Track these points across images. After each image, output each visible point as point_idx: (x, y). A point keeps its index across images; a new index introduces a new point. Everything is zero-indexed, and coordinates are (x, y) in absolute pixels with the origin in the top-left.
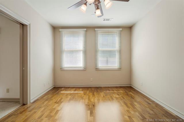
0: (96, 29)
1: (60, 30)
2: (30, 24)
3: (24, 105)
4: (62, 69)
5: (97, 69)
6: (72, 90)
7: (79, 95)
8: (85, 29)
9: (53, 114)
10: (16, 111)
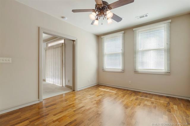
0: (134, 29)
1: (102, 37)
2: (77, 39)
3: (74, 91)
4: (103, 70)
5: (136, 72)
6: (109, 89)
7: (111, 93)
8: (123, 32)
9: (82, 100)
10: (69, 93)
